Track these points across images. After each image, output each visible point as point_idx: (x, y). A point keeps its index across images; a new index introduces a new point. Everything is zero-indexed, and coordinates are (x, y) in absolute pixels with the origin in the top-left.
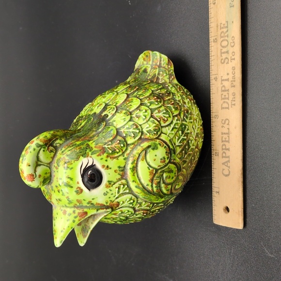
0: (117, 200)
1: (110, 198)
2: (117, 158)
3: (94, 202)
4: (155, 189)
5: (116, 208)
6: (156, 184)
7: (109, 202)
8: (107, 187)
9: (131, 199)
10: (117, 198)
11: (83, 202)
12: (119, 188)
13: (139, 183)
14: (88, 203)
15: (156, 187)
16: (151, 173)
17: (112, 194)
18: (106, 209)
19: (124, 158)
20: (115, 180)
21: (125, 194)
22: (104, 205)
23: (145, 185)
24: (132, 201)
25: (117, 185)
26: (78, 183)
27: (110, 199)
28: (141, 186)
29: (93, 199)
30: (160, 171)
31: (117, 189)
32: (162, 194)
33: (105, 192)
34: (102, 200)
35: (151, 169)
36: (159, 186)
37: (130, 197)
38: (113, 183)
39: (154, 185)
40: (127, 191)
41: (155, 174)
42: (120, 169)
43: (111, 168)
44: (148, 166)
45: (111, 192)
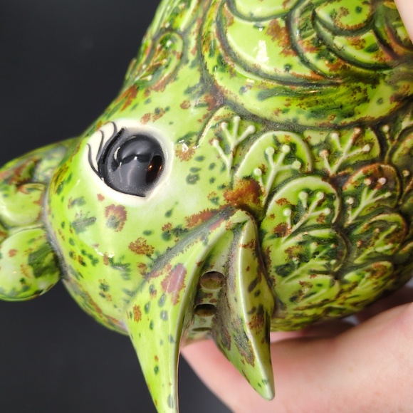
0: (240, 173)
1: (212, 180)
2: (173, 77)
3: (177, 221)
4: (323, 66)
5: (256, 200)
6: (312, 50)
7: (220, 194)
8: (185, 157)
9: (278, 144)
10: (234, 168)
11: (150, 241)
12: (221, 139)
13: (260, 80)
14: (167, 236)
15: (319, 57)
16: (275, 31)
17: (212, 166)
18: (227, 218)
19: (190, 64)
20: (197, 127)
21: (249, 140)
22: (214, 212)
23: (282, 72)
24: (285, 149)
25: (208, 132)
26: (101, 198)
27: (219, 182)
28: (272, 85)
29: (169, 214)
30: (297, 12)
31: (215, 143)
32: (359, 70)
33: (188, 172)
34: (194, 202)
35: (266, 23)
36: (330, 49)
37: (271, 140)
38: (194, 138)
39: (311, 56)
40: (250, 129)
41: (288, 28)
42: (194, 92)
43: (167, 109)
44: (253, 23)
45: (206, 164)
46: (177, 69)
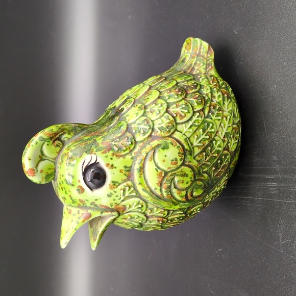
0: (123, 203)
1: (114, 200)
2: (124, 156)
3: (97, 203)
4: (165, 194)
5: (123, 211)
6: (165, 189)
7: (114, 205)
8: (111, 188)
9: (139, 203)
10: (123, 201)
11: (86, 202)
12: (124, 190)
13: (146, 185)
14: (92, 204)
15: (166, 192)
16: (160, 175)
17: (117, 196)
18: (112, 212)
19: (131, 157)
20: (120, 181)
21: (132, 197)
22: (109, 208)
23: (153, 189)
24: (140, 206)
25: (122, 186)
26: (79, 181)
27: (116, 202)
28: (148, 189)
29: (96, 200)
30: (170, 173)
31: (122, 191)
32: (174, 200)
33: (109, 193)
34: (106, 202)
35: (159, 171)
36: (170, 191)
37: (138, 201)
38: (117, 184)
39: (164, 190)
40: (134, 194)
41: (164, 177)
42: (127, 169)
43: (116, 168)
44: (156, 167)
45: (116, 194)
46: (127, 154)
